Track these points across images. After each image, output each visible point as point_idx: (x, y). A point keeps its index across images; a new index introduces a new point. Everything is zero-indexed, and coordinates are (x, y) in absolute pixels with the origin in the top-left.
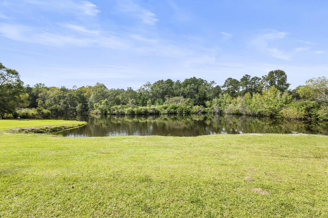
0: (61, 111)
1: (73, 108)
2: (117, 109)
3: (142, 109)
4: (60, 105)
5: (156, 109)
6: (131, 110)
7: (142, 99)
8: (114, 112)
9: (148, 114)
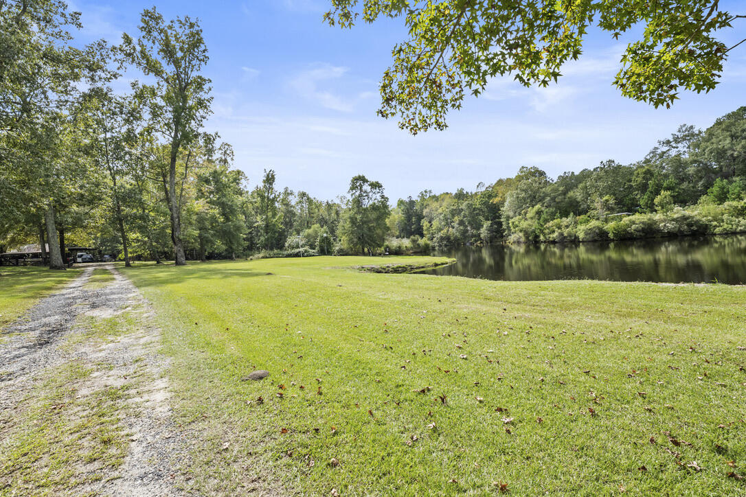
0: (456, 239)
1: (475, 232)
2: (559, 228)
3: (634, 223)
4: (453, 228)
5: (693, 217)
6: (598, 228)
7: (650, 189)
8: (551, 236)
9: (659, 236)
